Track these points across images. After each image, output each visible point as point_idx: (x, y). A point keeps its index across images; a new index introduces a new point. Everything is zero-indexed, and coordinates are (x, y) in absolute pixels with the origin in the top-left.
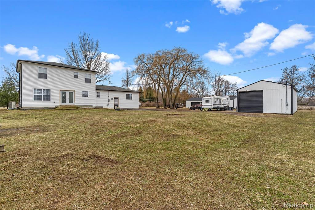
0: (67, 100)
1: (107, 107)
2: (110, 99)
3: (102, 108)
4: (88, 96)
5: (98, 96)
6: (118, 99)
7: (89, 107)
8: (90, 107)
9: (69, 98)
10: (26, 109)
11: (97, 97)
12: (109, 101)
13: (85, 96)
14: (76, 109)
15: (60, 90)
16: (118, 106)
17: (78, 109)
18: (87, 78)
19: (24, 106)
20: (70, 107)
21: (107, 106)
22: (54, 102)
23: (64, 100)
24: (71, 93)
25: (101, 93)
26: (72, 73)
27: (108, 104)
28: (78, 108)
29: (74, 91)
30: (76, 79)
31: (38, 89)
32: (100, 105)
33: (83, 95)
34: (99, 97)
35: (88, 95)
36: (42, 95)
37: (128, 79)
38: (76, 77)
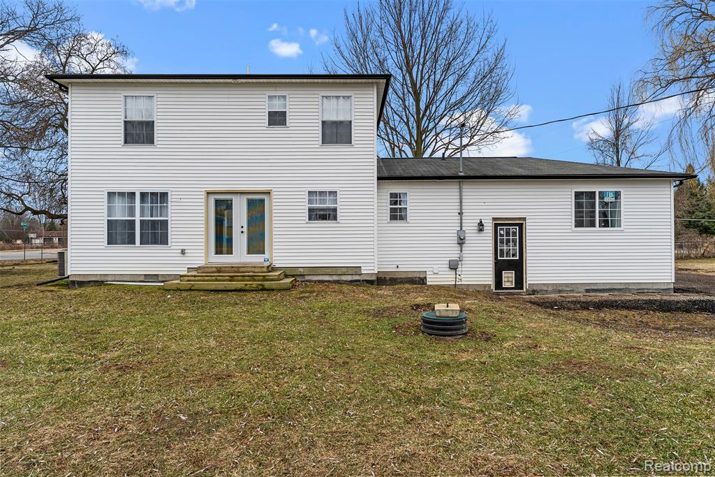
0: (240, 240)
1: (447, 278)
2: (470, 226)
3: (419, 281)
4: (335, 218)
5: (397, 214)
6: (521, 226)
7: (344, 278)
8: (349, 278)
9: (245, 229)
10: (81, 284)
11: (393, 218)
12: (461, 242)
13: (322, 215)
14: (257, 290)
15: (208, 193)
16: (518, 266)
17: (264, 289)
18: (334, 118)
19: (74, 268)
20: (232, 279)
21: (453, 266)
22: (183, 252)
23: (223, 242)
24: (257, 207)
25: (417, 198)
26: (260, 102)
27: (455, 256)
28: (267, 284)
29: (268, 193)
30: (278, 131)
31: (122, 194)
32: (408, 265)
33: (310, 210)
34: (403, 218)
35: (335, 210)
36: (138, 218)
37: (617, 133)
38: (277, 119)
